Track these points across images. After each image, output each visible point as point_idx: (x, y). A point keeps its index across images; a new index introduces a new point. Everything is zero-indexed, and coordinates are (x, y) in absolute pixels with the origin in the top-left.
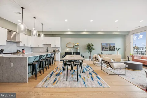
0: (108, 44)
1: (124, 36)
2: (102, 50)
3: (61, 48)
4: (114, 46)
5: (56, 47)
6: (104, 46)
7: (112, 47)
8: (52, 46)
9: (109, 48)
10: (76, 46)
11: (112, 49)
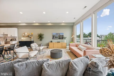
0: (58, 34)
1: (72, 26)
2: (53, 39)
3: (18, 37)
4: (63, 35)
5: (12, 36)
6: (55, 35)
7: (62, 36)
8: (8, 36)
9: (58, 37)
10: (30, 35)
11: (61, 37)
